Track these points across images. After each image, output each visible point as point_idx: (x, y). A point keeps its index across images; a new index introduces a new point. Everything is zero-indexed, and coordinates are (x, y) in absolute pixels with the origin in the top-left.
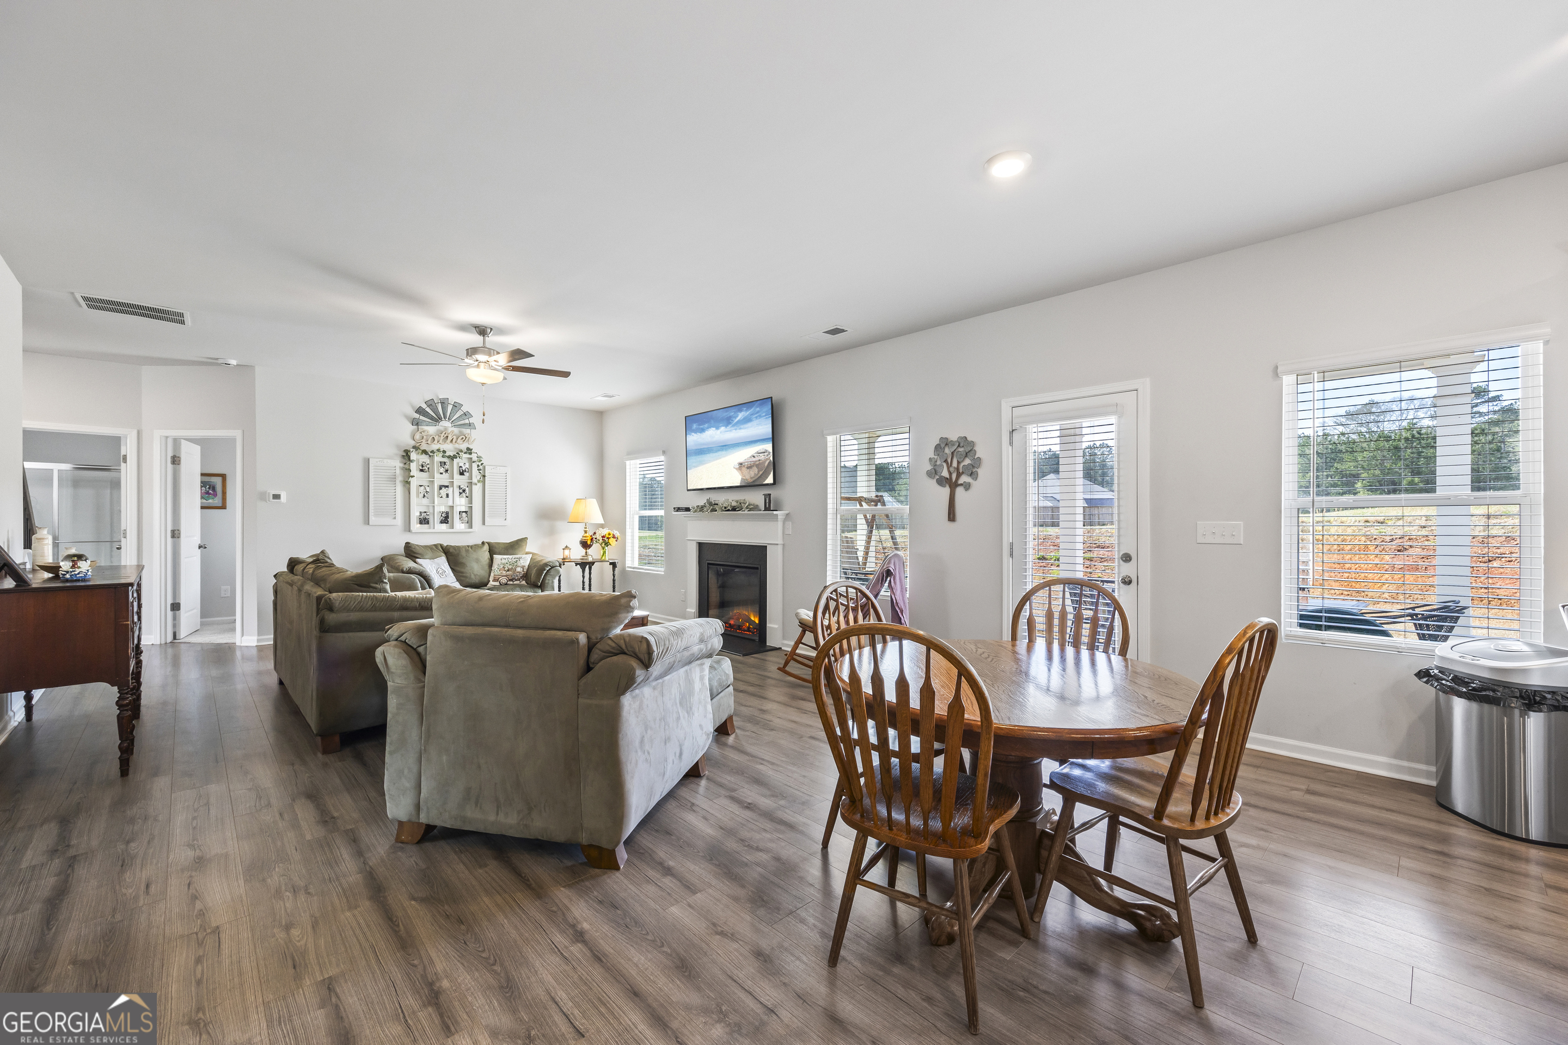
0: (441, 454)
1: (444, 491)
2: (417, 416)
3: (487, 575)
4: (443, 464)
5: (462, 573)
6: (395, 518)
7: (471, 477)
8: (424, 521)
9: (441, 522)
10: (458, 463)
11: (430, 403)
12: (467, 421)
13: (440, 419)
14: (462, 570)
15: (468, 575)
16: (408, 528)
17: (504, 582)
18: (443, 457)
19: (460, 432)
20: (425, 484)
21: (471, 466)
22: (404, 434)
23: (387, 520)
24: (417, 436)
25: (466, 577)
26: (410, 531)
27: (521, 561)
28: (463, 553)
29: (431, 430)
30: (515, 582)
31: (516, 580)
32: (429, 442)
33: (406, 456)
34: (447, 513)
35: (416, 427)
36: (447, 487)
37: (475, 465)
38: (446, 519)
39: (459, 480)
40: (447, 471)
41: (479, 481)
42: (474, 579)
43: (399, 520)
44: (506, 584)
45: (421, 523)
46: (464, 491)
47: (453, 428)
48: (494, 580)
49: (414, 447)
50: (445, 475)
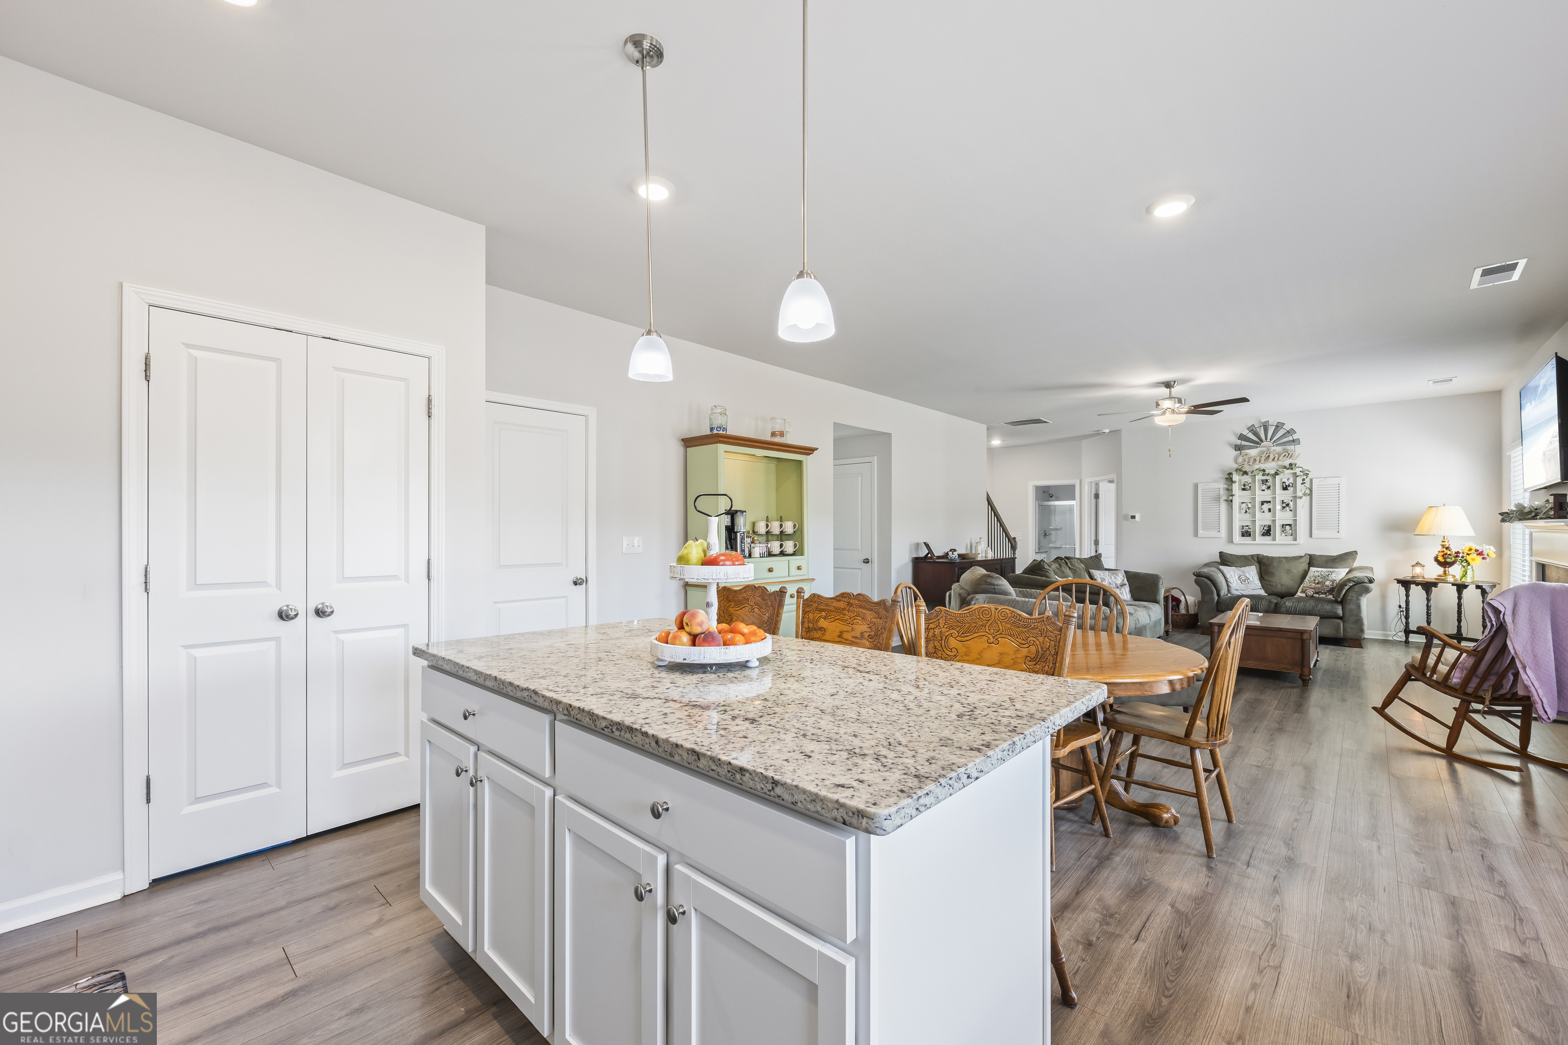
0: (1261, 473)
1: (1266, 507)
2: (1239, 442)
3: (1297, 586)
4: (1265, 481)
5: (1269, 581)
6: (1219, 531)
7: (1295, 492)
8: (1246, 534)
9: (1264, 535)
10: (1281, 479)
11: (1252, 430)
12: (1291, 438)
13: (1262, 441)
14: (1270, 579)
15: (1274, 584)
16: (1230, 540)
17: (1310, 594)
18: (1263, 475)
19: (1284, 449)
20: (1247, 500)
21: (1295, 481)
22: (1228, 458)
23: (1213, 533)
24: (1240, 460)
25: (1272, 586)
26: (1232, 542)
27: (1334, 575)
28: (1275, 564)
29: (1253, 452)
30: (1321, 596)
31: (1322, 594)
32: (1251, 463)
33: (1229, 479)
34: (1269, 527)
35: (1239, 452)
36: (1269, 502)
37: (1299, 480)
38: (1267, 532)
39: (1281, 495)
40: (1269, 488)
41: (1305, 494)
42: (1279, 589)
43: (1224, 533)
44: (1312, 596)
45: (1243, 535)
46: (1288, 505)
47: (1275, 448)
48: (1302, 592)
49: (1236, 470)
50: (1268, 492)
